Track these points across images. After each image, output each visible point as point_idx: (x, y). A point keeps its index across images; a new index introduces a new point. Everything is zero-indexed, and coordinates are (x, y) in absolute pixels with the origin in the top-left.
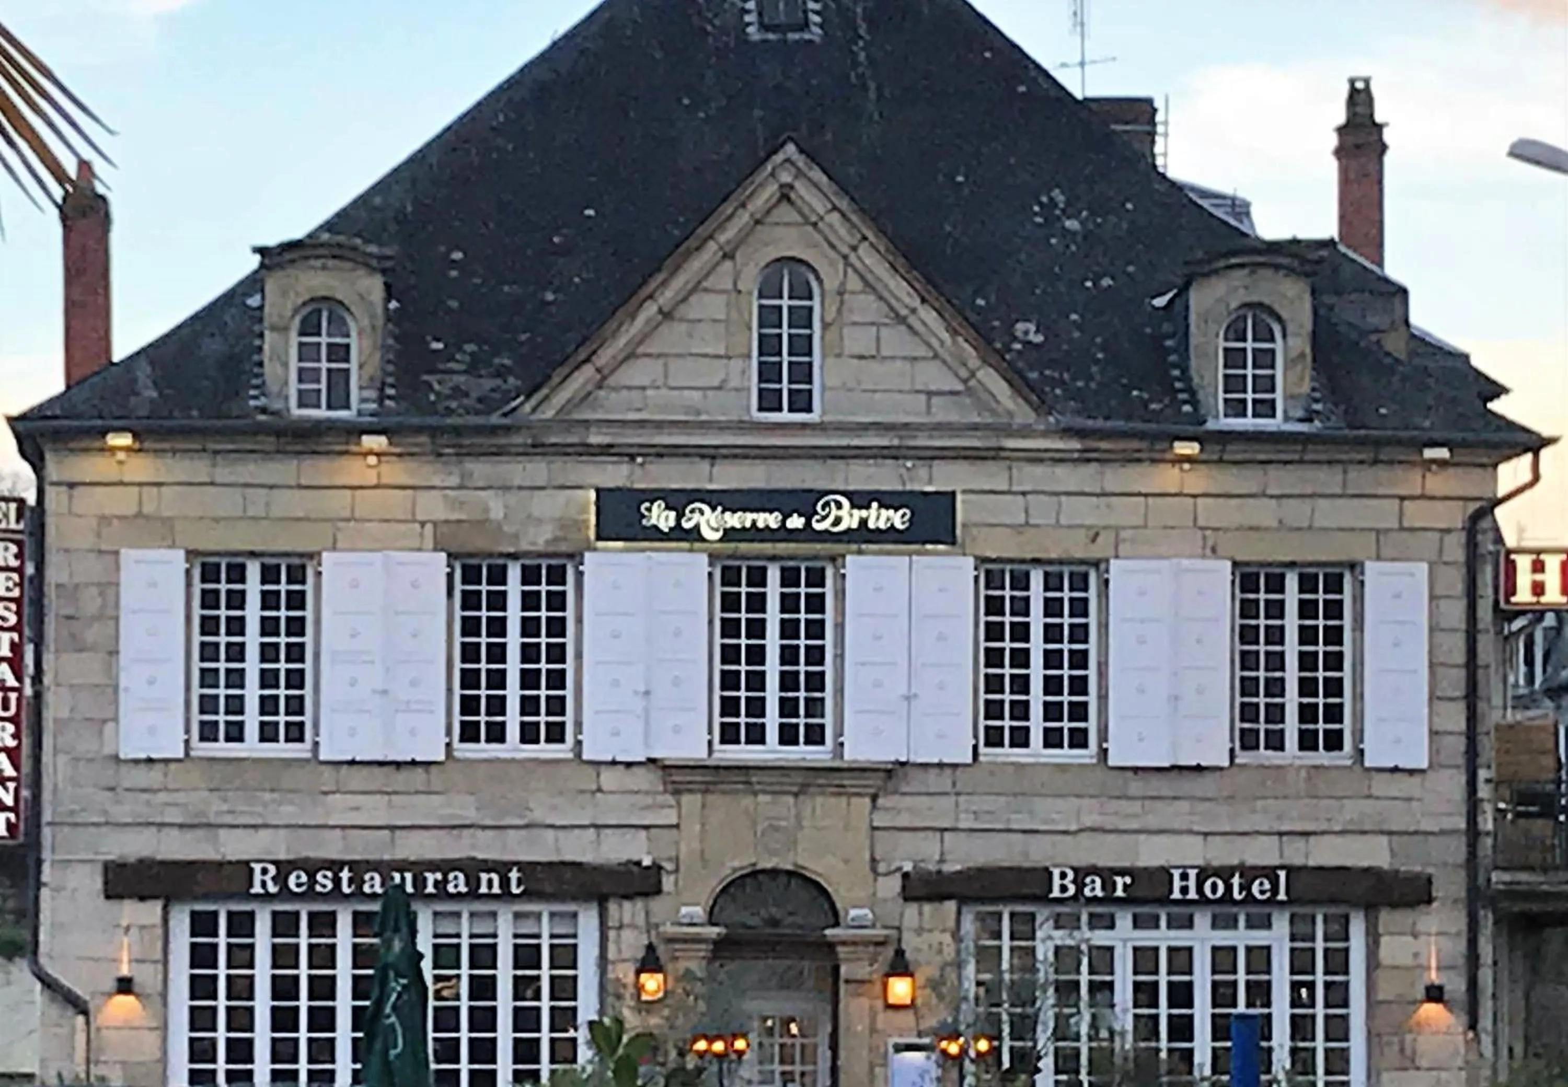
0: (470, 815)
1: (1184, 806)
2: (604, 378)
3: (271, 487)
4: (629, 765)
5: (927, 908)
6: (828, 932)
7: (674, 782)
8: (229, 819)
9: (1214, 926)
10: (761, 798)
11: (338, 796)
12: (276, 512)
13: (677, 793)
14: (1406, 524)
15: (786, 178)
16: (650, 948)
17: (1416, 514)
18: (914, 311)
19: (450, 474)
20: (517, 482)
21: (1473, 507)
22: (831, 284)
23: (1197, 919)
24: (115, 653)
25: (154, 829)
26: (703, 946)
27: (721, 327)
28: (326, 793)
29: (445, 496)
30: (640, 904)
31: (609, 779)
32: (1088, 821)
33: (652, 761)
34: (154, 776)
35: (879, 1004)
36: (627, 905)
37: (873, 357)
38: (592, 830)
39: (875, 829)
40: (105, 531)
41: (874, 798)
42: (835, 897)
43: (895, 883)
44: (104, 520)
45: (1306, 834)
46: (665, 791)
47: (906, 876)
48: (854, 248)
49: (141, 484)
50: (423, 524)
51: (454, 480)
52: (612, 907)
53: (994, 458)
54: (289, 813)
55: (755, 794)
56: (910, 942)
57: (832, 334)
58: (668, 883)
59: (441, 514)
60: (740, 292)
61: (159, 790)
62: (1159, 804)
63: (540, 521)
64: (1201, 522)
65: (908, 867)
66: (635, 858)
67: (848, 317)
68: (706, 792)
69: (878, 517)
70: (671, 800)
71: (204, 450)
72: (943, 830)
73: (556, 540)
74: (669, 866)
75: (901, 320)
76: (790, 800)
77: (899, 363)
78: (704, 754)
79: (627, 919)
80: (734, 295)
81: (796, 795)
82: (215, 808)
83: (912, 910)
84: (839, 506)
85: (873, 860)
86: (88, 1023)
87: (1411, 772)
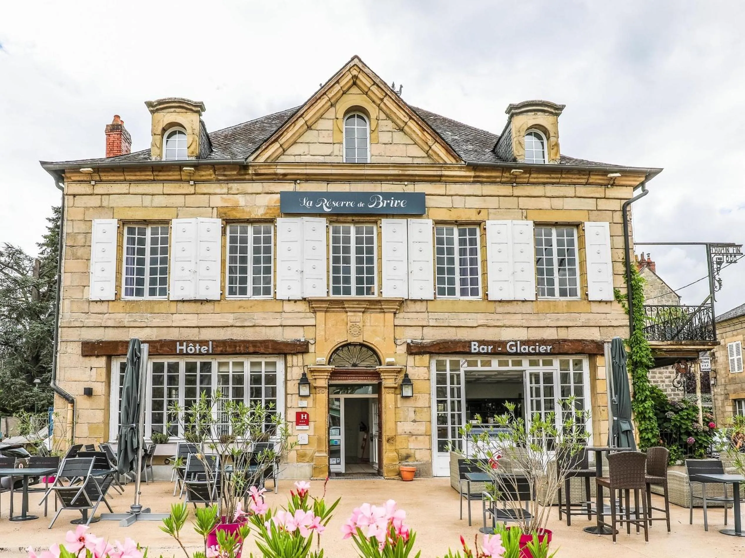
0: (231, 322)
1: (519, 316)
2: (284, 151)
3: (153, 195)
4: (295, 301)
5: (417, 357)
6: (377, 367)
7: (313, 308)
8: (132, 324)
9: (530, 365)
10: (349, 314)
11: (177, 315)
12: (154, 205)
13: (315, 312)
14: (599, 208)
15: (355, 73)
16: (304, 374)
17: (603, 204)
18: (406, 123)
19: (223, 188)
20: (250, 191)
21: (624, 202)
22: (373, 116)
23: (523, 362)
24: (88, 260)
25: (103, 328)
26: (326, 374)
27: (331, 132)
28: (172, 314)
29: (221, 197)
30: (300, 357)
31: (288, 307)
32: (481, 322)
33: (304, 299)
34: (103, 308)
35: (399, 396)
36: (295, 357)
37: (391, 144)
38: (280, 328)
39: (395, 326)
40: (87, 212)
41: (395, 313)
42: (380, 354)
43: (404, 348)
44: (87, 208)
45: (567, 327)
46: (310, 312)
47: (408, 344)
48: (382, 100)
49: (102, 195)
50: (213, 208)
51: (225, 190)
52: (289, 358)
53: (439, 181)
54: (157, 322)
55: (347, 312)
56: (411, 372)
57: (374, 135)
58: (312, 348)
59: (220, 204)
60: (337, 119)
61: (106, 313)
62: (508, 316)
63: (259, 207)
64: (520, 207)
65: (409, 341)
66: (299, 339)
67: (380, 128)
68: (326, 312)
69: (394, 203)
70: (312, 315)
71: (125, 180)
72: (423, 326)
73: (266, 214)
74: (312, 342)
75: (402, 130)
76: (361, 314)
77: (401, 146)
78: (325, 295)
79: (295, 363)
80: (335, 120)
81: (363, 312)
82: (126, 320)
83: (411, 358)
84: (379, 199)
85: (395, 339)
86: (73, 406)
87: (606, 302)
